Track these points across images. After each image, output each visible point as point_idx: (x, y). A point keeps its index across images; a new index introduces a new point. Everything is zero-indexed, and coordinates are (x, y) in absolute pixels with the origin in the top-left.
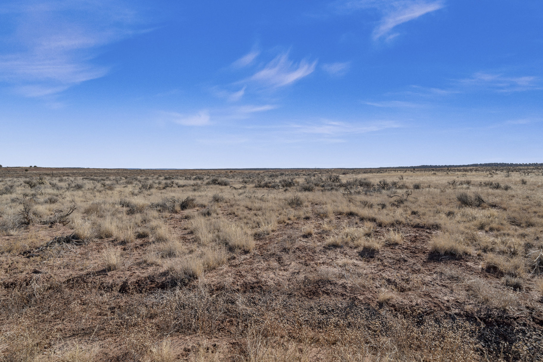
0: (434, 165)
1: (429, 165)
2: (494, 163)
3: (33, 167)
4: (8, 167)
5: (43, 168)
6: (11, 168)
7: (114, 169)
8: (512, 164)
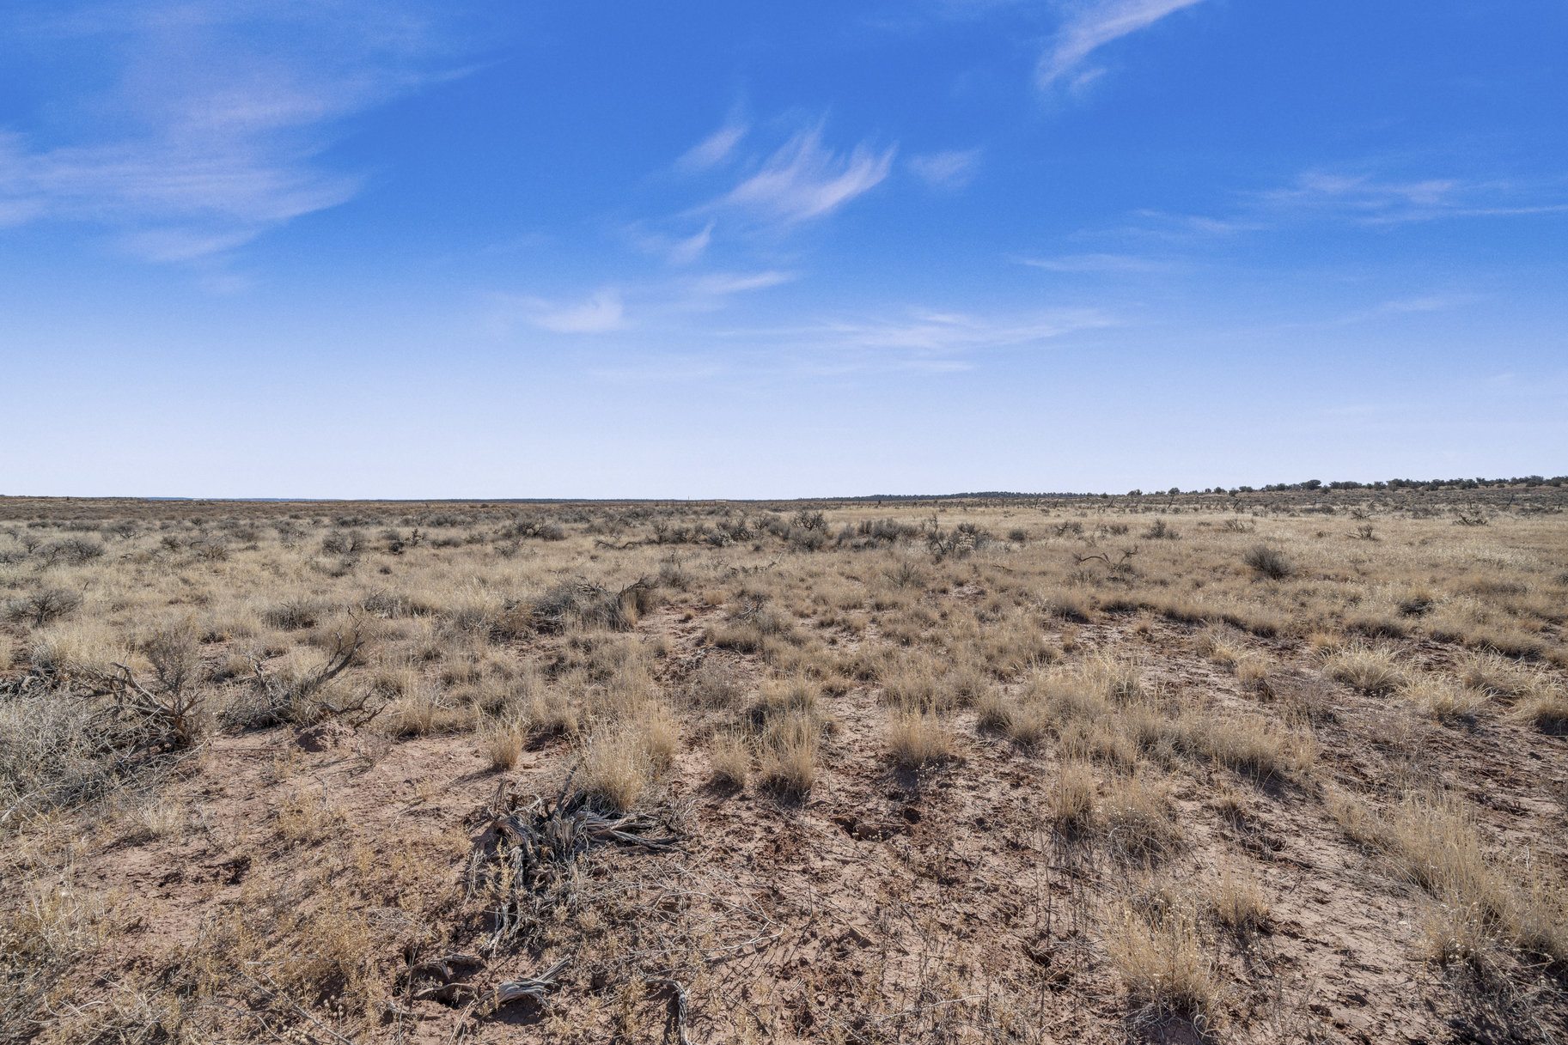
7: (106, 498)
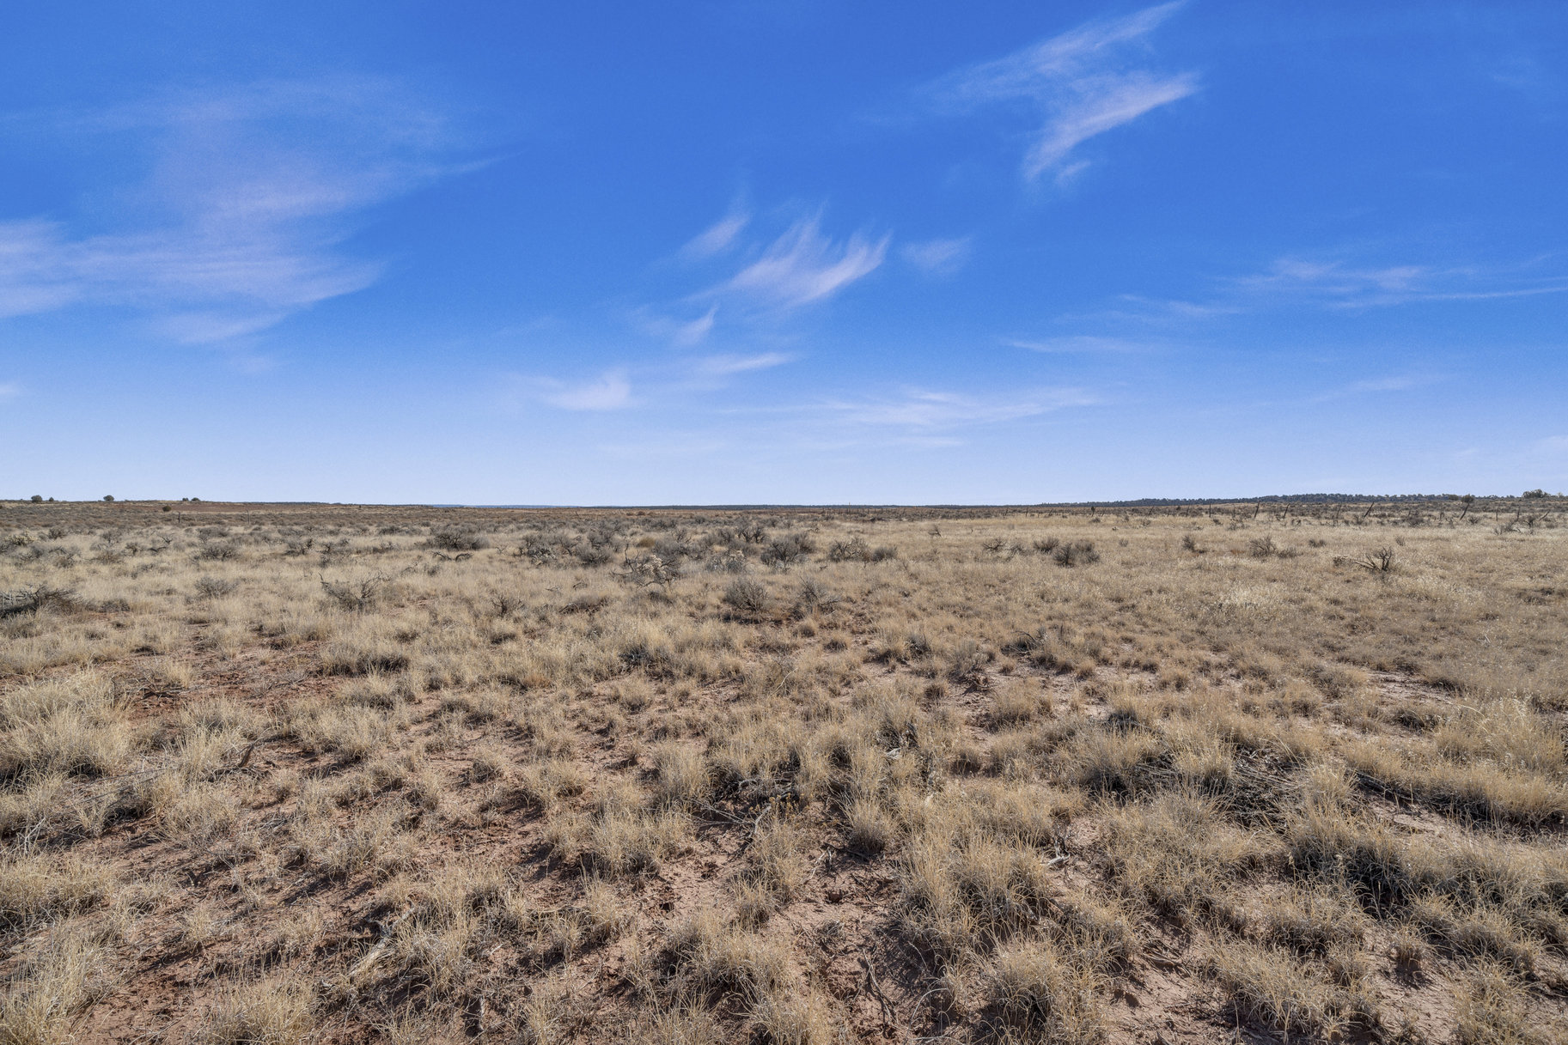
0: (1172, 499)
1: (1161, 499)
2: (1318, 495)
3: (190, 499)
4: (127, 501)
5: (213, 503)
6: (134, 502)
8: (1361, 496)
